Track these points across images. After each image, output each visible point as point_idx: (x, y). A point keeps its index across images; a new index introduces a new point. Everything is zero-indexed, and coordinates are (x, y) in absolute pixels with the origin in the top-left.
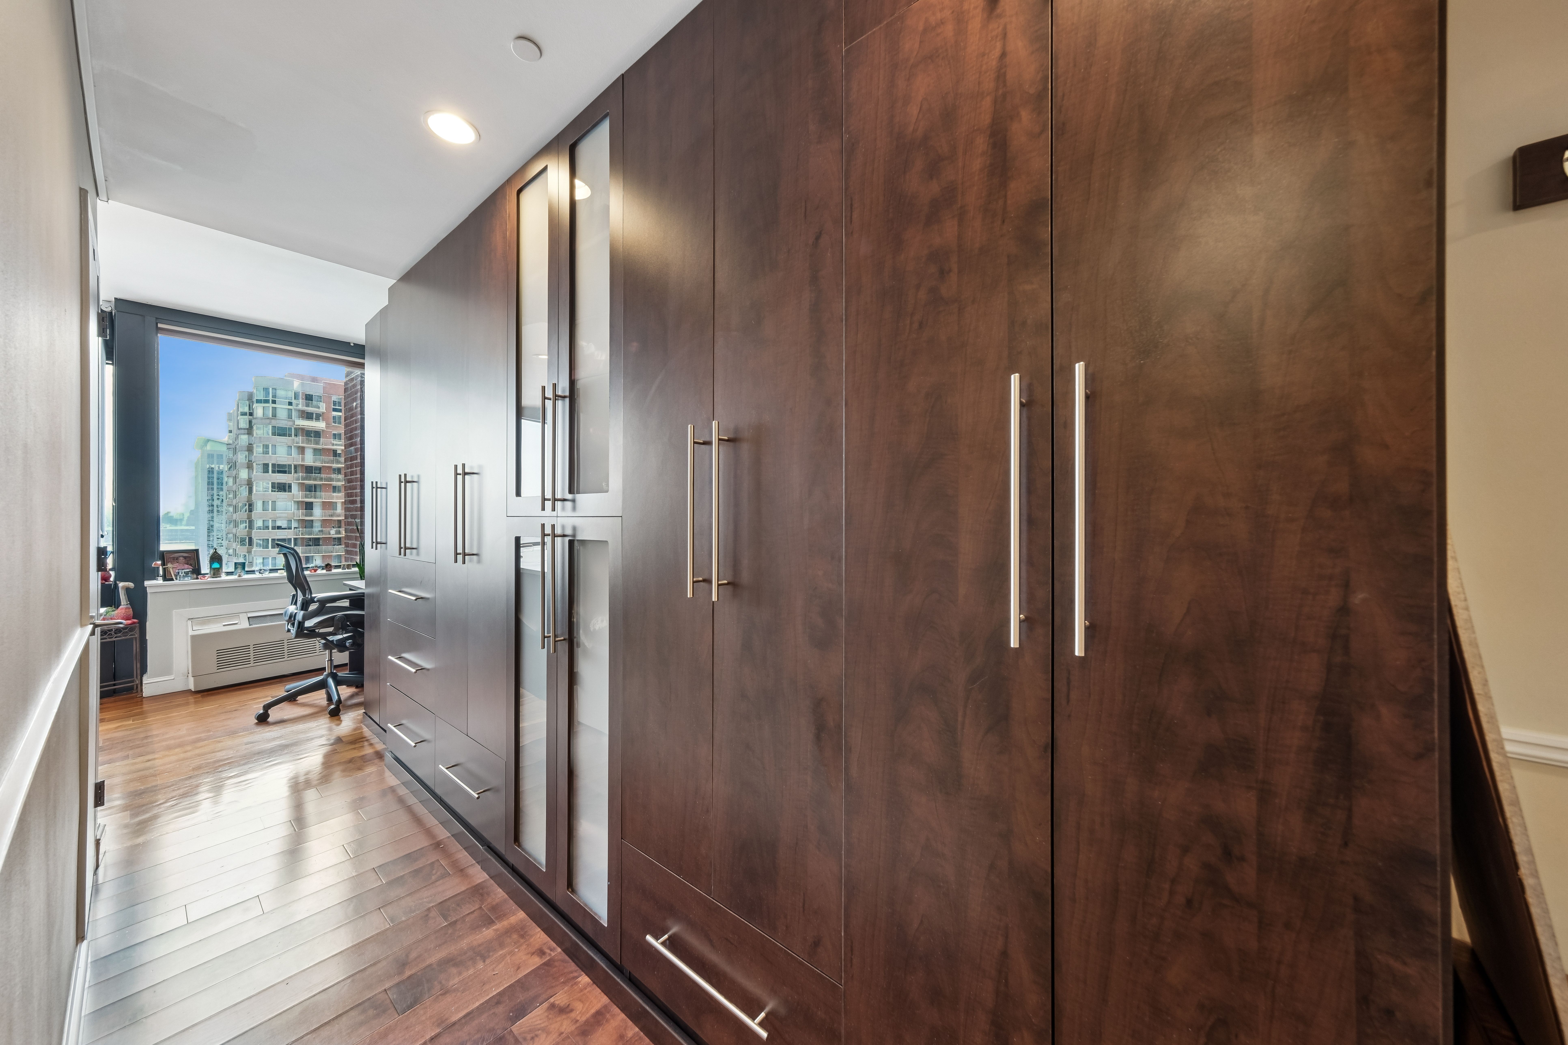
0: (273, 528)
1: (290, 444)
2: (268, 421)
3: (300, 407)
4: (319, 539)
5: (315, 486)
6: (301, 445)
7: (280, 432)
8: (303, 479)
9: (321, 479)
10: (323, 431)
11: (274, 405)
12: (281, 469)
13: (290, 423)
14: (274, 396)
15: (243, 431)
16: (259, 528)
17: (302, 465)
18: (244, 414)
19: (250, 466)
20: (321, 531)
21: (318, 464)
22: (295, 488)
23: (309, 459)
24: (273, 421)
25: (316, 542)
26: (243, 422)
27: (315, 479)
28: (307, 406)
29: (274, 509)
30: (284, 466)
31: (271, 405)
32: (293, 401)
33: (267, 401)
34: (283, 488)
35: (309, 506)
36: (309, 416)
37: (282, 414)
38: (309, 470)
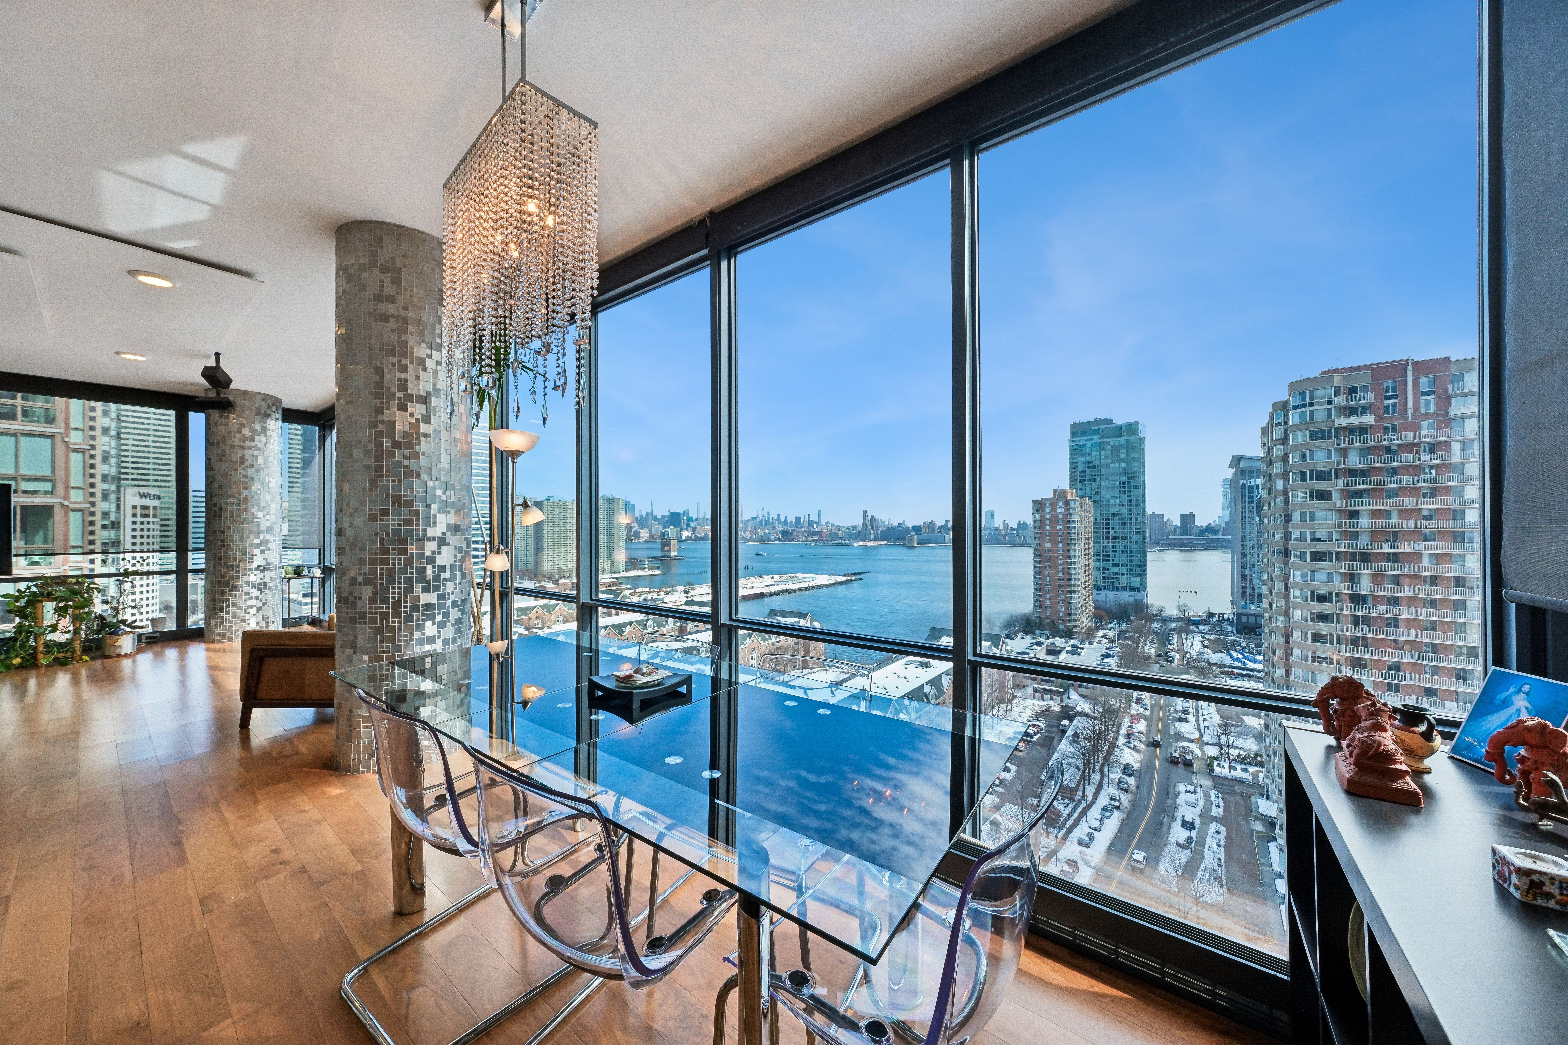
0: (1312, 539)
1: (1329, 447)
2: (1304, 426)
3: (1342, 403)
4: (1367, 553)
5: (1362, 491)
6: (1343, 446)
7: (1318, 435)
8: (1346, 484)
9: (1369, 483)
10: (1372, 426)
11: (1311, 408)
12: (1319, 476)
13: (1330, 424)
14: (1312, 398)
15: (1277, 442)
16: (1297, 539)
17: (1346, 469)
18: (1278, 424)
19: (1285, 476)
20: (1368, 545)
21: (1365, 466)
22: (1335, 496)
23: (1353, 461)
24: (1311, 426)
25: (1364, 557)
26: (1278, 433)
27: (1362, 484)
28: (1351, 400)
29: (1312, 519)
30: (1323, 472)
31: (1308, 409)
32: (1334, 398)
33: (1304, 406)
34: (1321, 496)
35: (1353, 515)
36: (1353, 412)
37: (1320, 415)
38: (1352, 473)
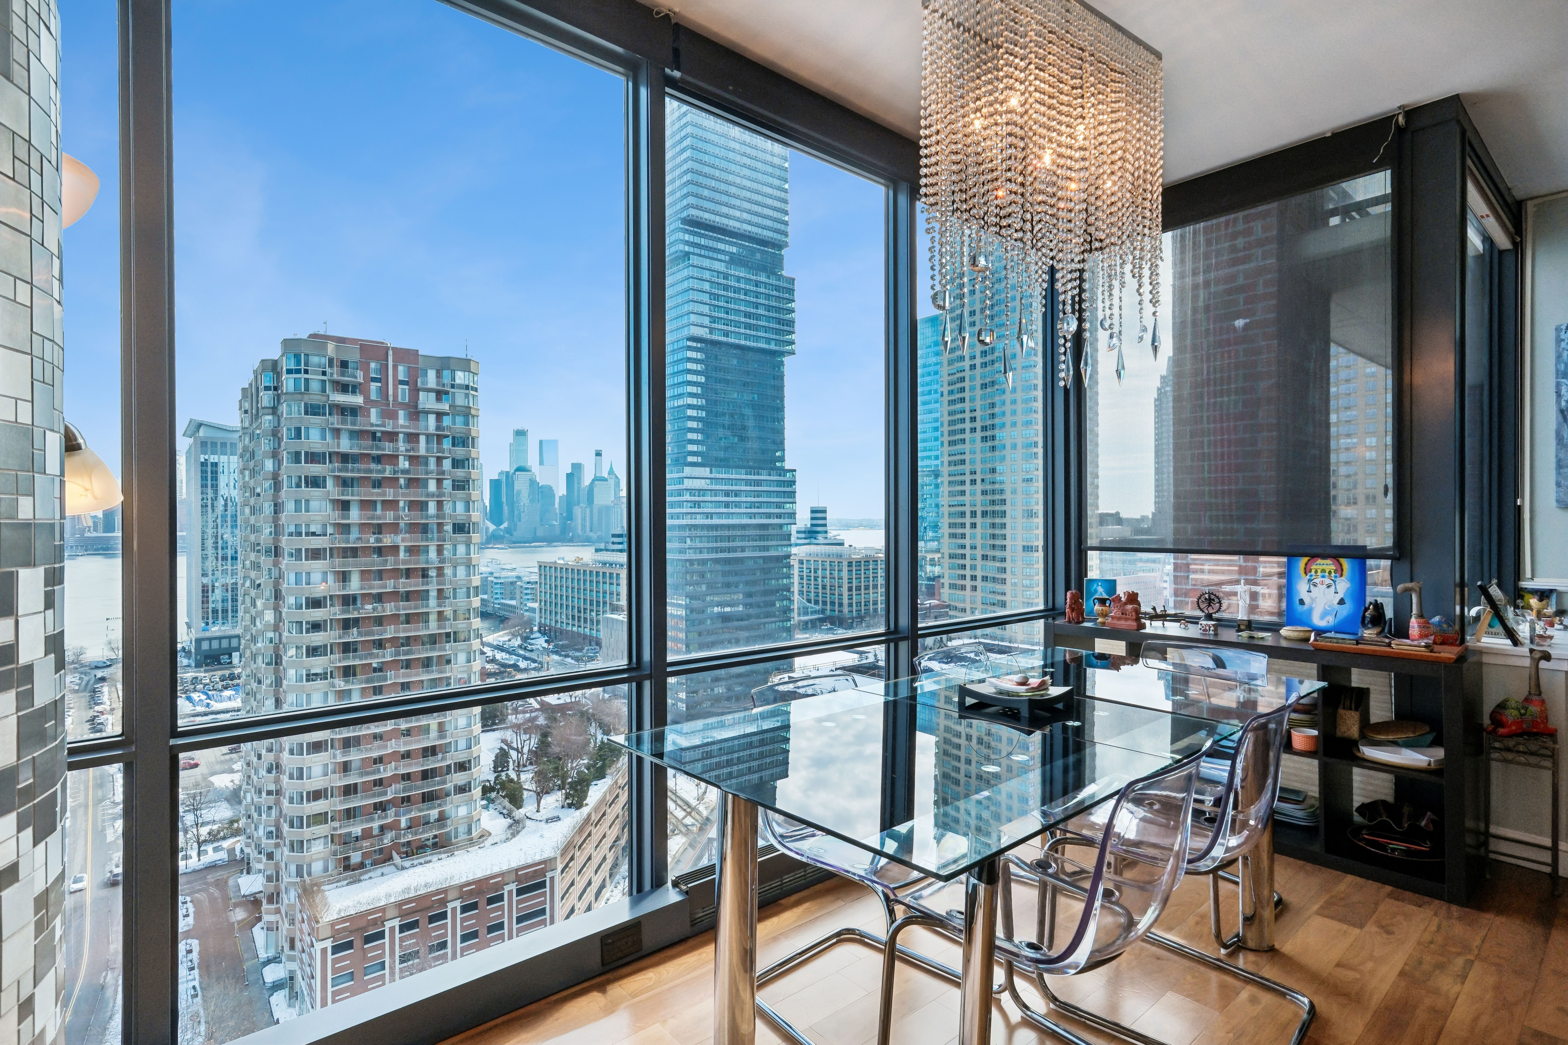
0: (307, 534)
1: (324, 425)
2: (299, 396)
3: (335, 377)
4: (356, 548)
5: (352, 479)
6: (336, 426)
7: (313, 410)
8: (340, 470)
9: (359, 471)
10: (361, 407)
11: (306, 376)
12: (313, 458)
13: (324, 399)
14: (306, 364)
15: (266, 411)
16: (290, 534)
17: (338, 453)
18: (267, 388)
19: (275, 455)
20: (358, 539)
21: (356, 451)
22: (330, 483)
23: (345, 445)
24: (306, 397)
25: (354, 552)
26: (266, 398)
27: (352, 471)
28: (343, 375)
29: (307, 510)
30: (318, 454)
31: (303, 376)
32: (328, 370)
33: (298, 371)
34: (315, 482)
35: (345, 506)
36: (344, 388)
37: (315, 386)
38: (345, 458)
